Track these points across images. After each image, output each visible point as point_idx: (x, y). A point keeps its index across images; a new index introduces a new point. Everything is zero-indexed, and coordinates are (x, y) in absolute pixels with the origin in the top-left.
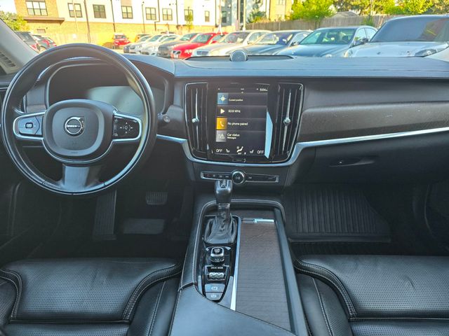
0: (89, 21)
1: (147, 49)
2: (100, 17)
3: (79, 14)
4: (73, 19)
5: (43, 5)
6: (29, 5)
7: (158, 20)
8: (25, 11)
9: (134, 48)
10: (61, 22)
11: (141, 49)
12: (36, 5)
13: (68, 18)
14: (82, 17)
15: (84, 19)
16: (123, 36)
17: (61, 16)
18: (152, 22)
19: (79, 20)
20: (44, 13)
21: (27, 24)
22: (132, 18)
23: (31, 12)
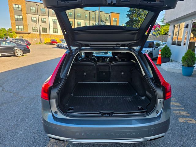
2: (45, 32)
3: (36, 31)
4: (34, 33)
5: (22, 27)
6: (17, 27)
8: (15, 29)
10: (29, 33)
12: (20, 27)
13: (32, 32)
15: (38, 33)
16: (54, 40)
20: (23, 30)
21: (16, 34)
22: (57, 33)
23: (18, 30)
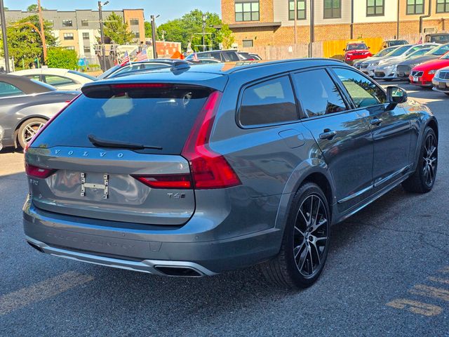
0: (315, 24)
1: (382, 68)
2: (332, 17)
3: (301, 15)
4: (292, 23)
5: (255, 7)
6: (238, 8)
7: (426, 13)
8: (231, 16)
9: (366, 67)
10: (275, 28)
11: (375, 68)
12: (247, 7)
13: (285, 23)
14: (305, 18)
15: (307, 22)
16: (361, 46)
17: (276, 20)
18: (417, 18)
19: (300, 23)
20: (255, 17)
21: (232, 34)
22: (383, 14)
23: (239, 18)
